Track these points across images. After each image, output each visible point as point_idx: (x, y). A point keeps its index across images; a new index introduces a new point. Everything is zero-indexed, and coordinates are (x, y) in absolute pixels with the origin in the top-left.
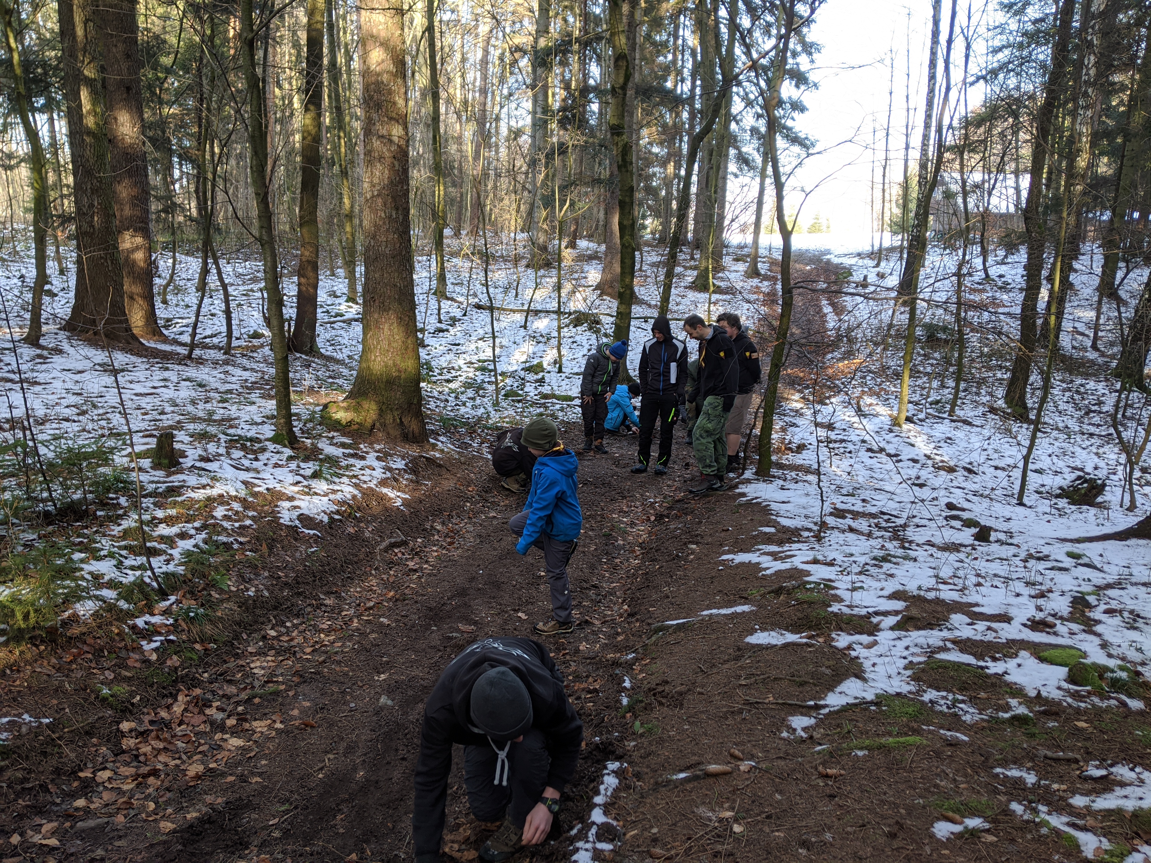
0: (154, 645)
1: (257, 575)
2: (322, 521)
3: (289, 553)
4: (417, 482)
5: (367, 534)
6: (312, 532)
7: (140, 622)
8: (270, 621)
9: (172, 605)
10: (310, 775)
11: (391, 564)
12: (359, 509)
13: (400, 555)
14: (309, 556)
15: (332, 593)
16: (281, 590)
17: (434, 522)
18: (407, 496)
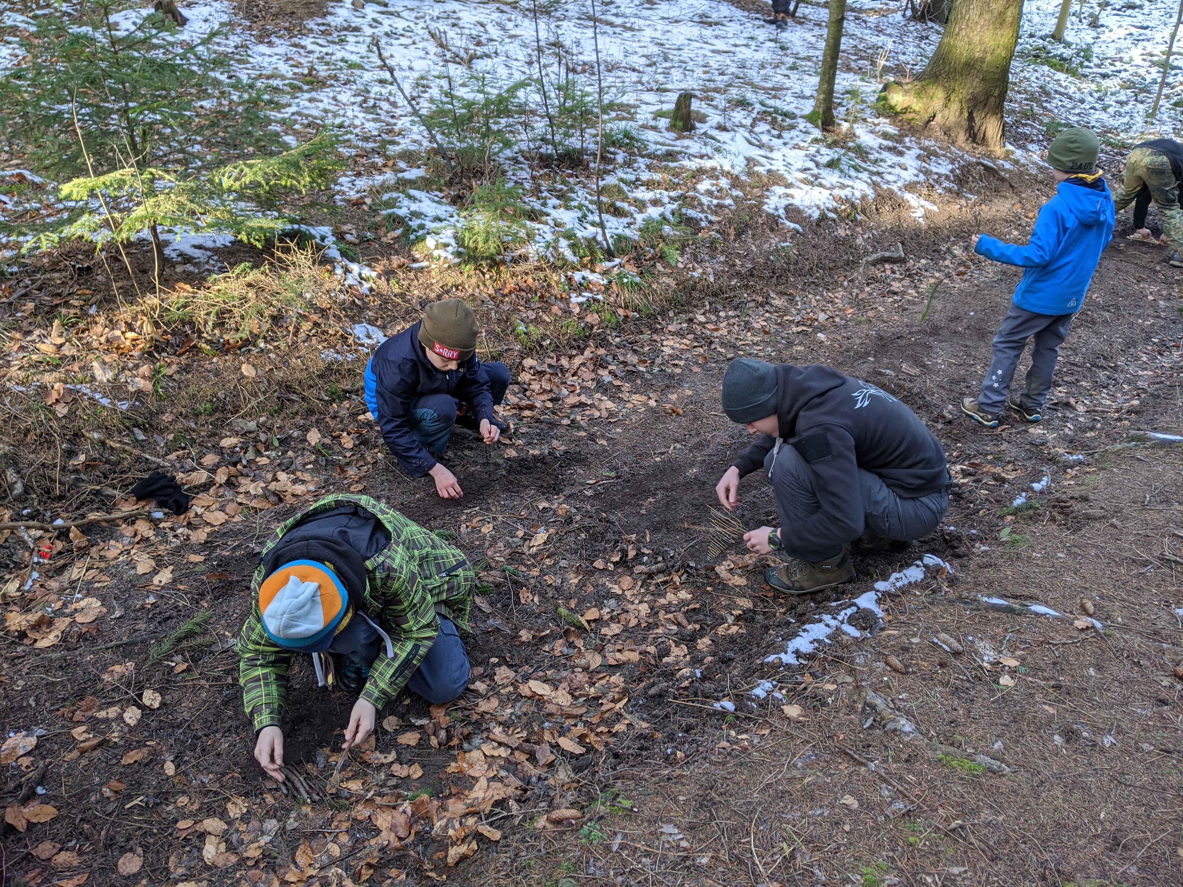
0: (581, 299)
1: (713, 257)
2: (810, 216)
3: (757, 242)
4: (958, 194)
5: (859, 241)
6: (792, 225)
7: (577, 277)
8: (704, 306)
9: (614, 267)
10: (649, 455)
11: (872, 280)
12: (864, 211)
13: (888, 272)
14: (777, 250)
15: (785, 294)
16: (730, 279)
17: (953, 245)
18: (935, 208)
